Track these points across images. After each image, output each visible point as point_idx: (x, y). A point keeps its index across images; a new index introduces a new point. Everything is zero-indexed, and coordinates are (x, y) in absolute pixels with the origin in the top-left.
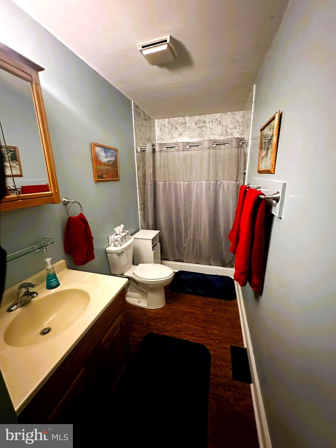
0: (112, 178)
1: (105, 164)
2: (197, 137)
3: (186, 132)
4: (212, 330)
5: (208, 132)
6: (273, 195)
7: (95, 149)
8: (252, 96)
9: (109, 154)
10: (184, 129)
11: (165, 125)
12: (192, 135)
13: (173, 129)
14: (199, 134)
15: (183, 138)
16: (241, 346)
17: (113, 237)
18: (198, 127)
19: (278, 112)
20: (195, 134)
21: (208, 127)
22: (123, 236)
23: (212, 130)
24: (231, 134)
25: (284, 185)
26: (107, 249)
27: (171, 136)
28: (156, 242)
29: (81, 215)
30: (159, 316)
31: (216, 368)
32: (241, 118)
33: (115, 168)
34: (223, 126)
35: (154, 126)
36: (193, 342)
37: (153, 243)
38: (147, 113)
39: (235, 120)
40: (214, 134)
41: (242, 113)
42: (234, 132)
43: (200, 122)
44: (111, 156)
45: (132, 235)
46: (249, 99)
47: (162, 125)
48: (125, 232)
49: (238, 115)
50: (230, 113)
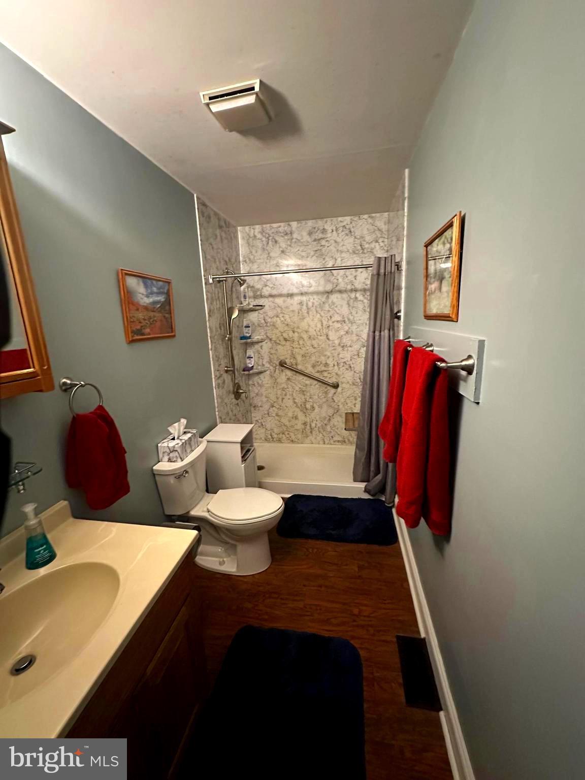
0: (160, 334)
1: (146, 308)
2: (312, 256)
3: (292, 247)
4: (360, 607)
5: (332, 247)
6: (462, 361)
7: (125, 281)
8: (404, 187)
9: (155, 289)
10: (289, 243)
11: (255, 236)
12: (304, 254)
13: (270, 243)
14: (316, 251)
15: (288, 257)
16: (416, 636)
17: (166, 444)
18: (313, 239)
19: (458, 214)
20: (309, 251)
21: (331, 240)
22: (185, 441)
23: (338, 245)
24: (371, 252)
25: (481, 344)
26: (154, 468)
27: (266, 256)
28: (249, 445)
29: (101, 408)
30: (261, 588)
31: (373, 685)
32: (385, 224)
33: (167, 315)
34: (355, 238)
35: (236, 238)
36: (327, 636)
37: (242, 448)
38: (222, 215)
39: (376, 228)
40: (342, 252)
41: (387, 216)
42: (375, 247)
43: (317, 232)
44: (158, 294)
45: (202, 437)
46: (398, 193)
47: (250, 237)
48: (189, 432)
49: (381, 220)
50: (366, 216)
